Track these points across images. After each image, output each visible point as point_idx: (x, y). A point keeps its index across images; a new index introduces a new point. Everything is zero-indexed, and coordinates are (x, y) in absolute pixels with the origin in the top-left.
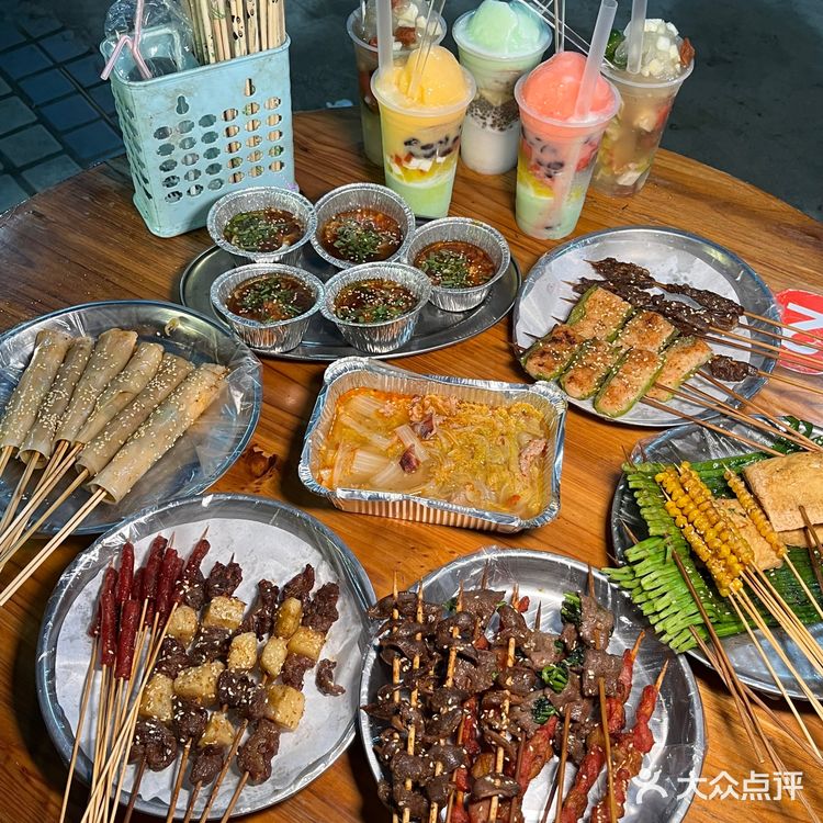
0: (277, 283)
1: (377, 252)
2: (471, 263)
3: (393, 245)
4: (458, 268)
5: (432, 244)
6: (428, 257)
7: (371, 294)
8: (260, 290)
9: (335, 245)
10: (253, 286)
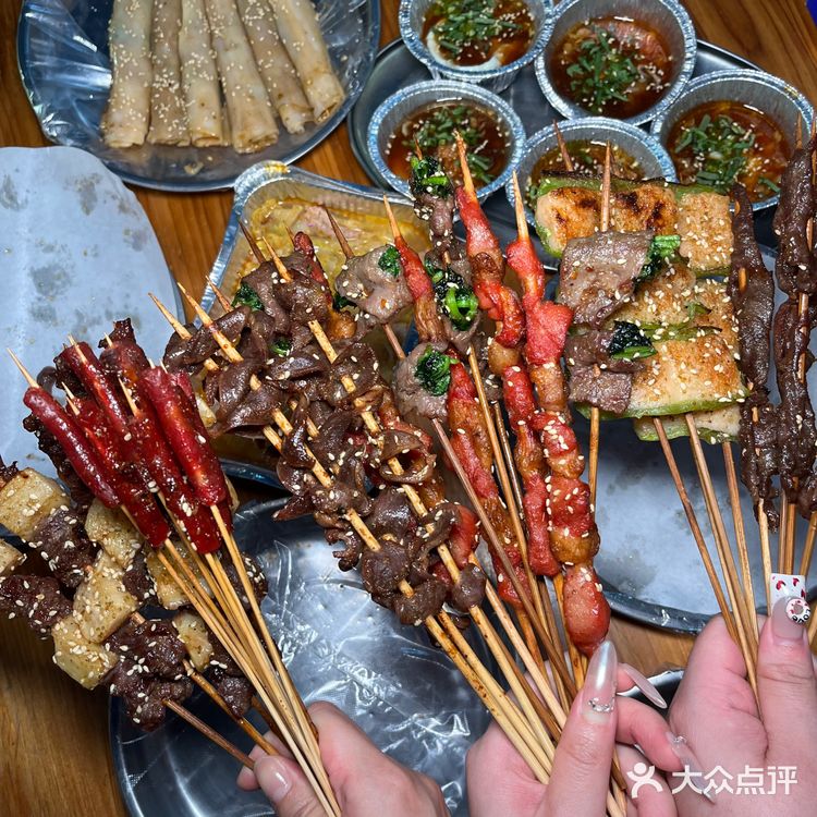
0: (464, 115)
1: (624, 99)
2: (756, 151)
3: (653, 91)
4: (733, 155)
5: (713, 103)
6: (698, 124)
7: (590, 166)
8: (438, 123)
9: (570, 71)
10: (430, 114)
